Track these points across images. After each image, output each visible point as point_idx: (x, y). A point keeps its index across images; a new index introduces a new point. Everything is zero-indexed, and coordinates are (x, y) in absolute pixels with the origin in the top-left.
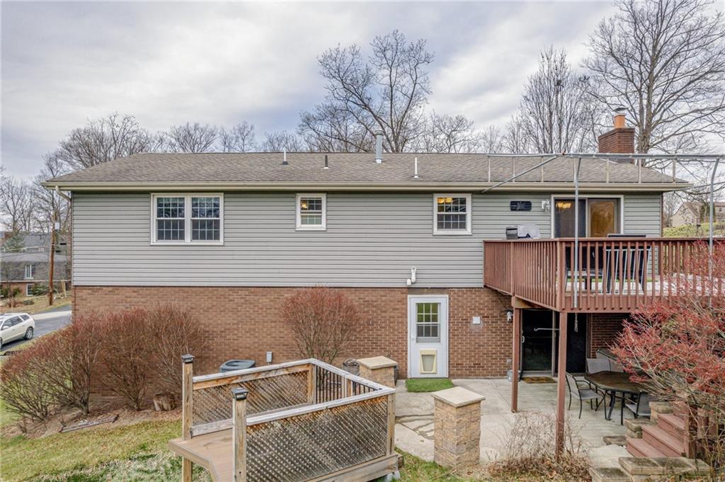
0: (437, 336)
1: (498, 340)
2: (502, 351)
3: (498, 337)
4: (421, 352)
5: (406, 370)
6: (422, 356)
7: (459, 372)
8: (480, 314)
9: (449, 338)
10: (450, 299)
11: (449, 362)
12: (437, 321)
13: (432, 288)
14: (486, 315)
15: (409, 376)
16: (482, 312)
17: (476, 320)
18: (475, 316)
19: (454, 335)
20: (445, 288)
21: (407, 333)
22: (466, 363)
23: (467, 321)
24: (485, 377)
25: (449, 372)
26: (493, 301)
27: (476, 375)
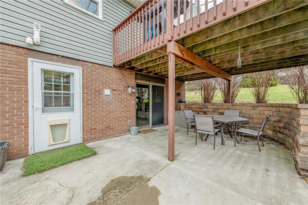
0: (69, 105)
1: (122, 108)
2: (125, 115)
3: (123, 106)
4: (50, 121)
5: (27, 145)
6: (51, 126)
7: (93, 136)
8: (109, 88)
9: (83, 107)
10: (83, 72)
11: (83, 128)
12: (69, 91)
13: (62, 56)
14: (114, 88)
15: (31, 152)
16: (111, 86)
17: (107, 92)
18: (106, 89)
19: (88, 105)
20: (79, 60)
21: (27, 102)
22: (99, 127)
23: (100, 92)
24: (114, 136)
25: (83, 138)
26: (119, 79)
27: (107, 136)
